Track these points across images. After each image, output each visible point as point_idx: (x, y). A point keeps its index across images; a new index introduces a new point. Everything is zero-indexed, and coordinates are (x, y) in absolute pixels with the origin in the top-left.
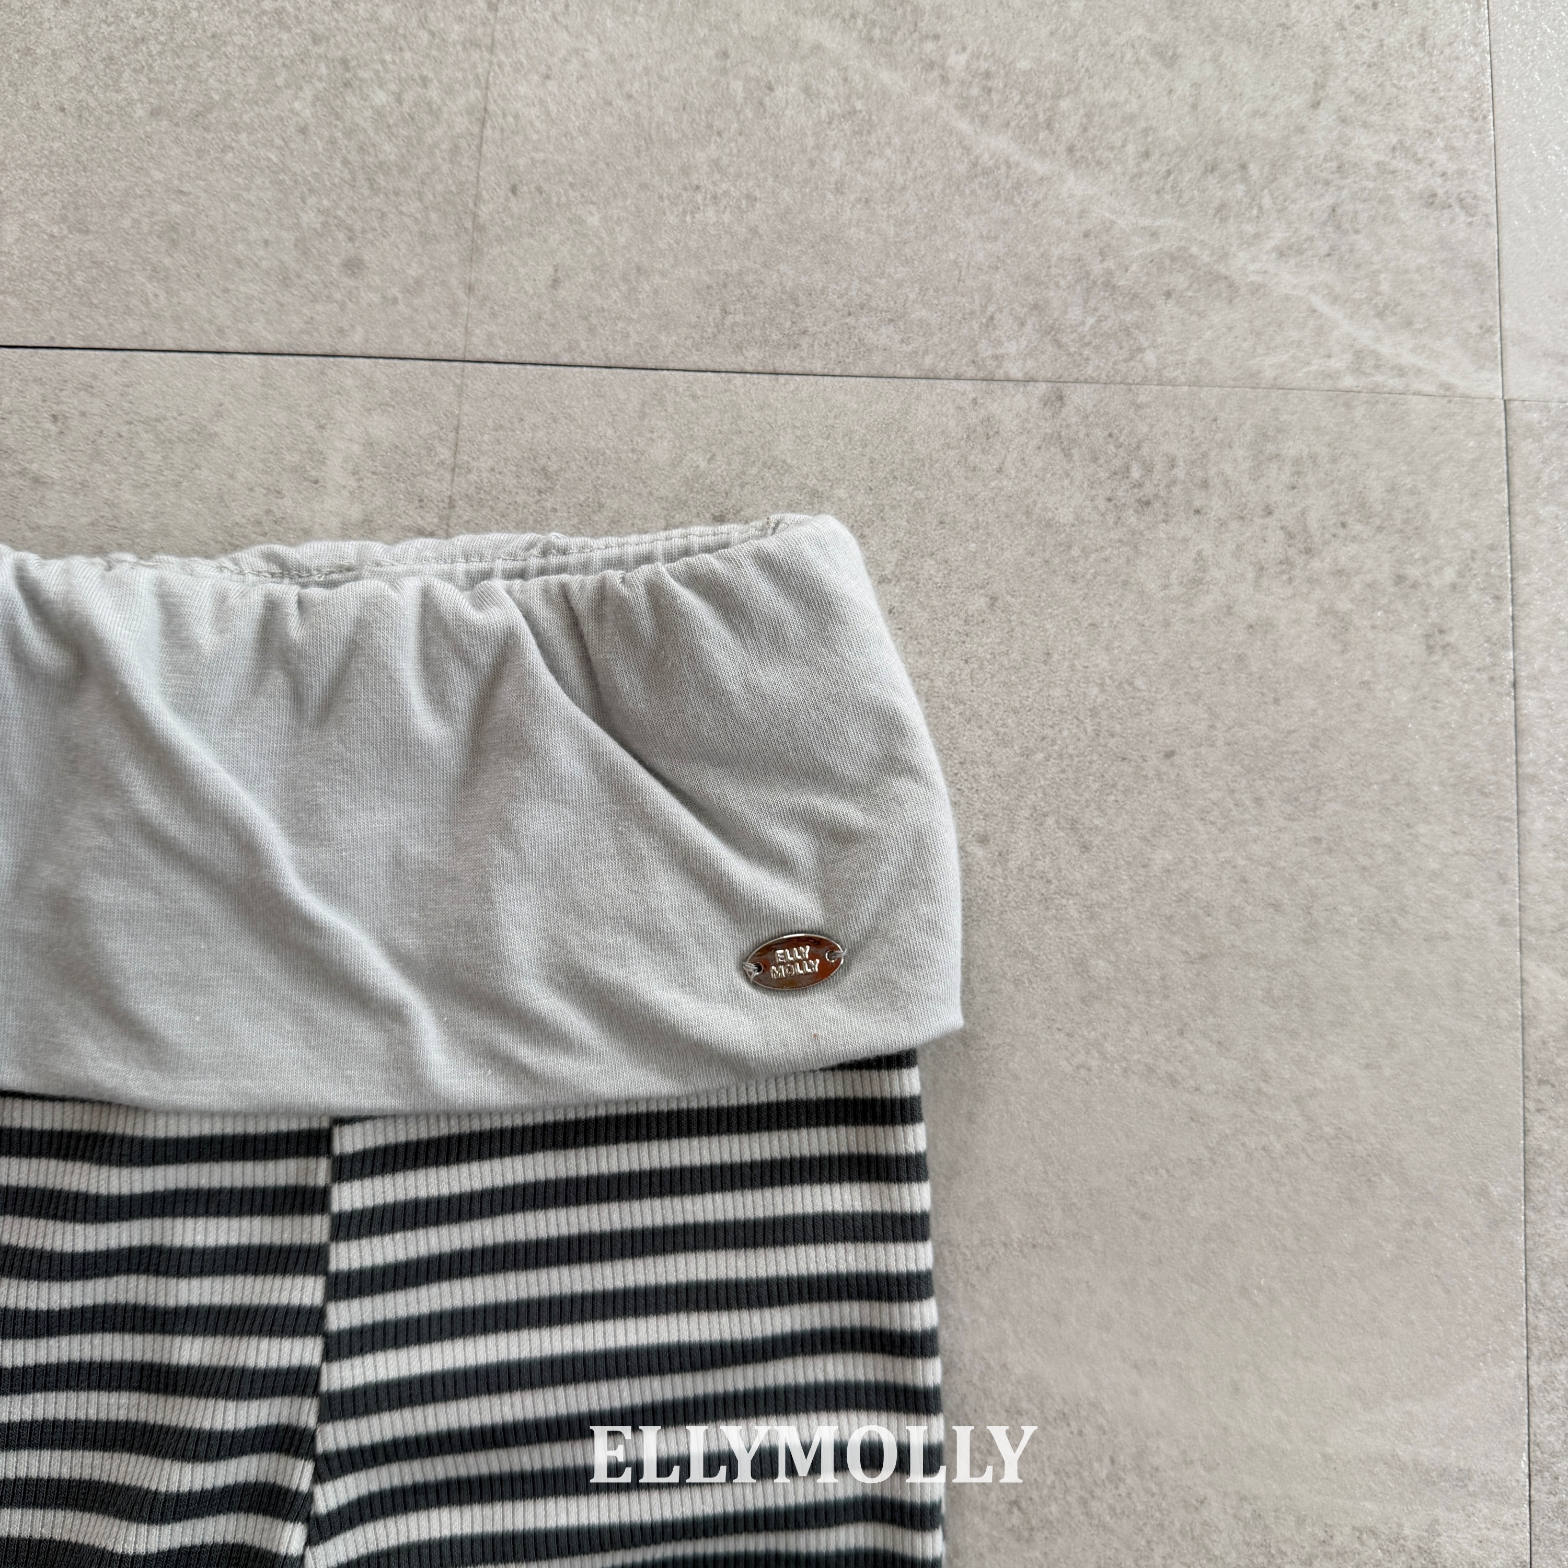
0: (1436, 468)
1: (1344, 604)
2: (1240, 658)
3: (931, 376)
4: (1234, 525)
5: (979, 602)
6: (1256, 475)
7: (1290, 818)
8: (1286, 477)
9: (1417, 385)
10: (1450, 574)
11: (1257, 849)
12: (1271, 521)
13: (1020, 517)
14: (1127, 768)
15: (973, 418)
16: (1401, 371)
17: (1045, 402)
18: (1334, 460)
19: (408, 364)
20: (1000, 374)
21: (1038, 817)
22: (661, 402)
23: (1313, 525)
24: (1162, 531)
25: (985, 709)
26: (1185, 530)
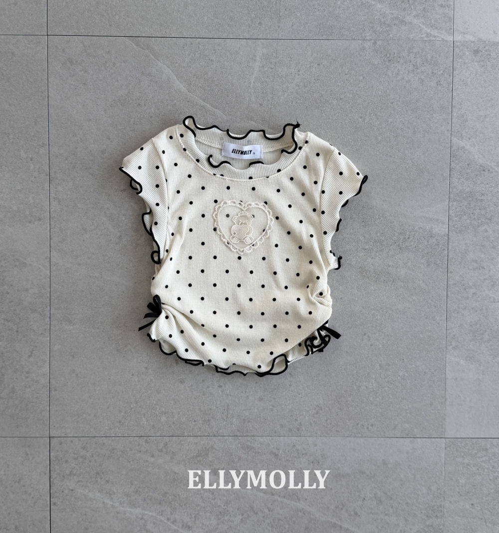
0: (440, 53)
1: (423, 77)
2: (405, 87)
3: (354, 40)
4: (404, 64)
5: (361, 78)
6: (408, 56)
7: (412, 113)
8: (414, 56)
9: (437, 39)
10: (441, 72)
11: (406, 119)
12: (411, 63)
13: (368, 63)
14: (385, 106)
15: (361, 46)
16: (435, 37)
17: (373, 44)
18: (422, 53)
19: (269, 40)
20: (366, 39)
21: (370, 114)
22: (309, 45)
23: (418, 64)
24: (392, 65)
25: (362, 96)
26: (396, 65)
